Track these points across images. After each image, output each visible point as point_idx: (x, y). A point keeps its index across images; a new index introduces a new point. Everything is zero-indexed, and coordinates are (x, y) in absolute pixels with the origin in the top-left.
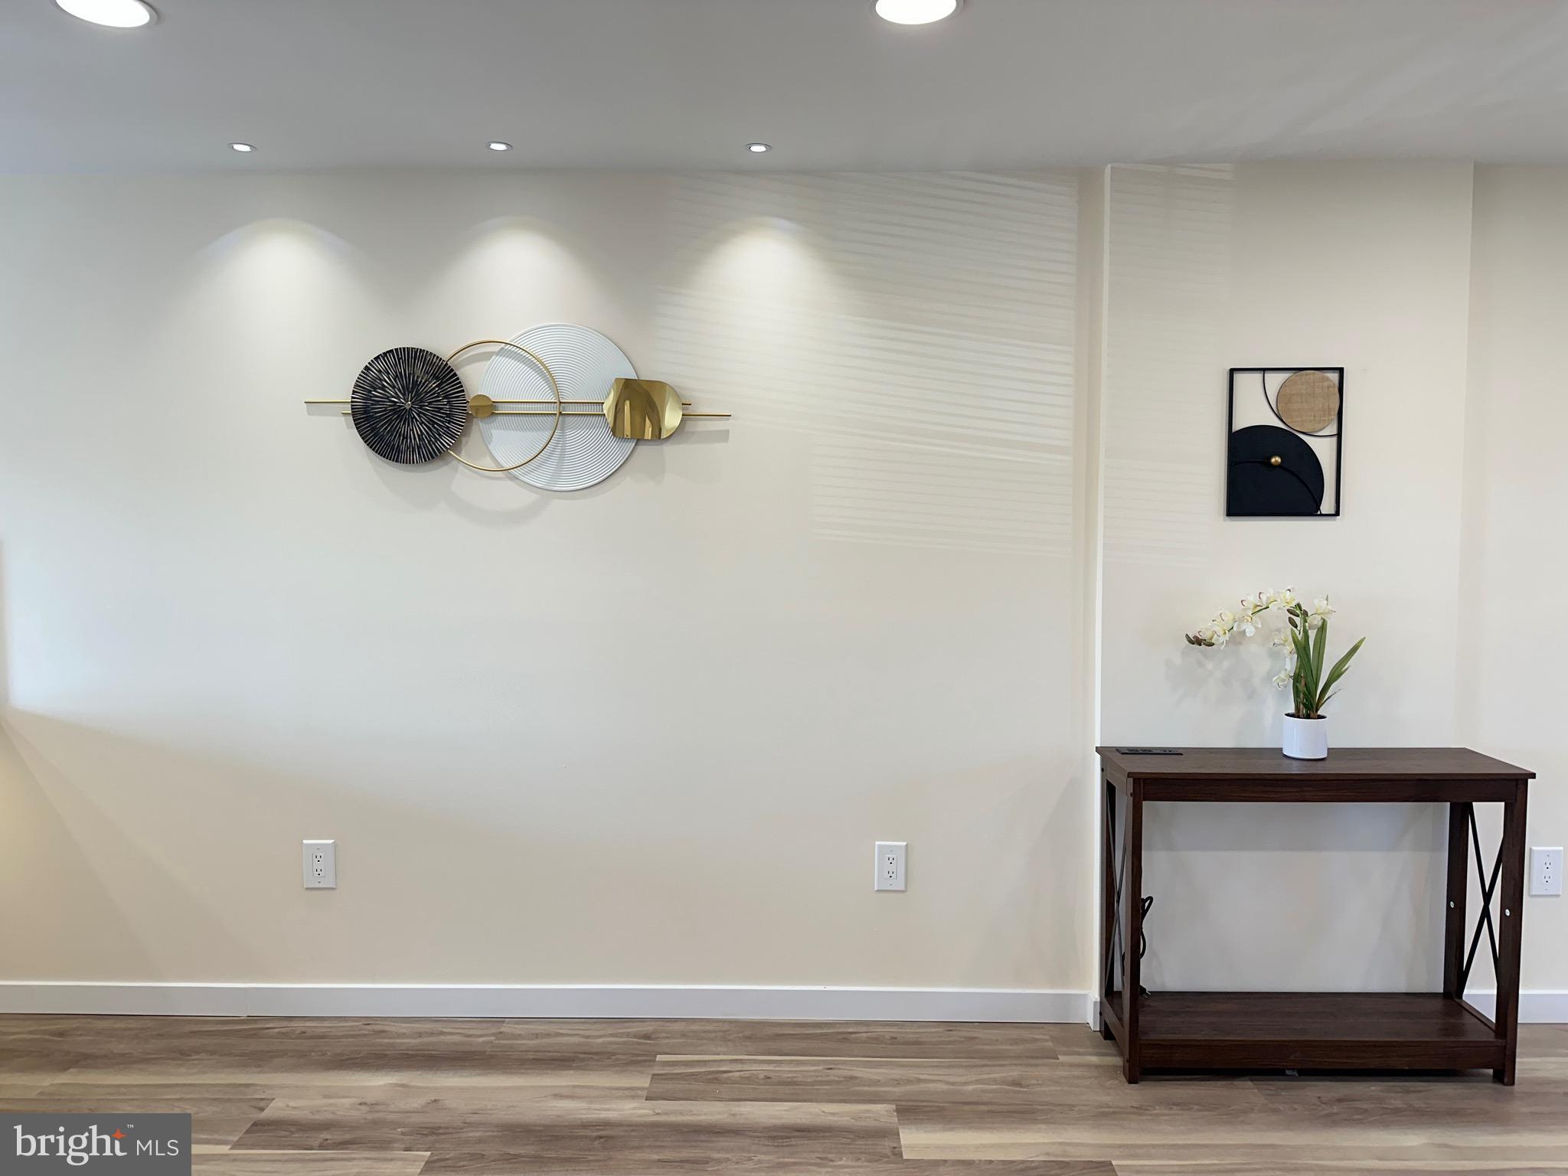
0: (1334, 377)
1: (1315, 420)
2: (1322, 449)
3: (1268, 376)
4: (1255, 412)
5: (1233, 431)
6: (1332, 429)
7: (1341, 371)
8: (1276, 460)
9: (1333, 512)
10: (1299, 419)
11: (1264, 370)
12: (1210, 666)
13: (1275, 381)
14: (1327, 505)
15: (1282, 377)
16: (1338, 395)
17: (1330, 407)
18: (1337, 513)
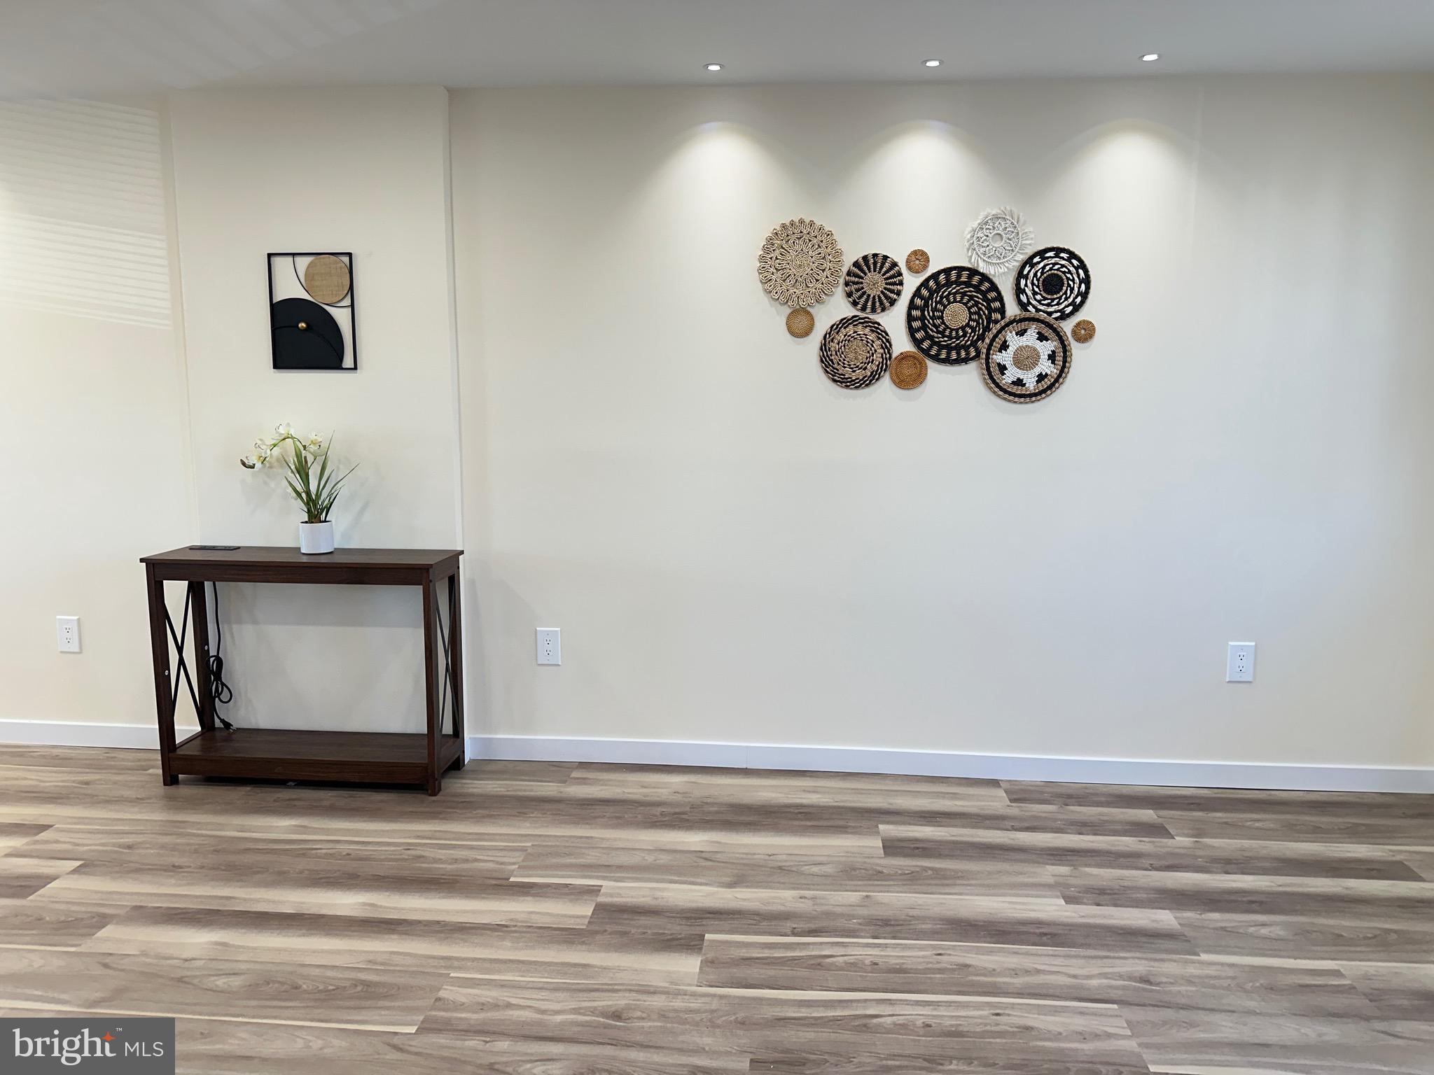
0: (346, 259)
1: (332, 294)
2: (341, 316)
3: (298, 259)
4: (290, 288)
5: (274, 302)
6: (347, 302)
7: (350, 255)
8: (302, 325)
9: (353, 367)
10: (321, 293)
11: (294, 255)
12: (273, 485)
13: (303, 263)
14: (348, 361)
15: (309, 259)
16: (348, 275)
17: (344, 283)
18: (355, 368)
